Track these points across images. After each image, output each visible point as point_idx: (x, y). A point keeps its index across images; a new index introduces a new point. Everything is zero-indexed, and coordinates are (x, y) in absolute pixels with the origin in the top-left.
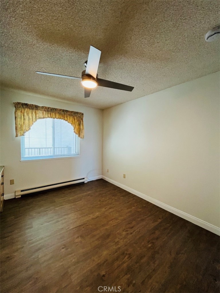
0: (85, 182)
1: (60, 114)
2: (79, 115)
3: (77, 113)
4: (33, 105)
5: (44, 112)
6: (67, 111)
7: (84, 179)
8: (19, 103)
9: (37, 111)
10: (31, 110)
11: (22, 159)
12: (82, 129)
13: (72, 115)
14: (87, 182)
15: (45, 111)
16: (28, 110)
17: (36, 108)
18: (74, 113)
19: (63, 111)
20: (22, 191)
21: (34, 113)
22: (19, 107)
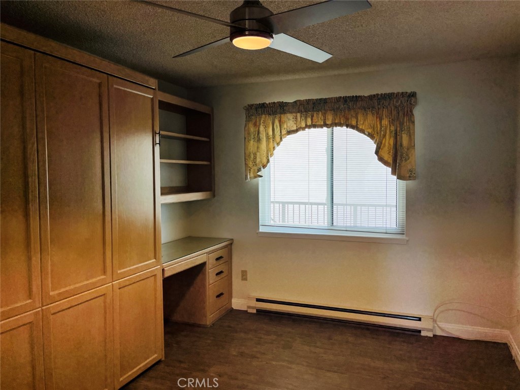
0: (423, 334)
1: (335, 111)
2: (397, 102)
3: (390, 96)
4: (274, 103)
5: (299, 115)
6: (356, 99)
7: (420, 319)
8: (251, 106)
9: (282, 116)
10: (271, 117)
11: (262, 229)
12: (408, 149)
13: (373, 107)
14: (430, 335)
15: (299, 112)
16: (266, 117)
17: (280, 109)
18: (379, 99)
19: (345, 100)
20: (258, 300)
21: (277, 123)
22: (251, 115)
